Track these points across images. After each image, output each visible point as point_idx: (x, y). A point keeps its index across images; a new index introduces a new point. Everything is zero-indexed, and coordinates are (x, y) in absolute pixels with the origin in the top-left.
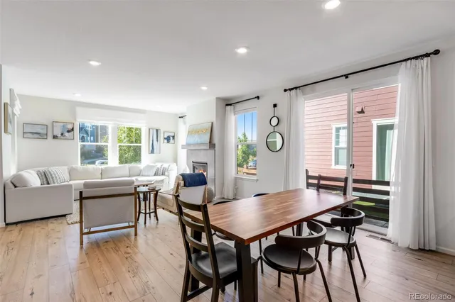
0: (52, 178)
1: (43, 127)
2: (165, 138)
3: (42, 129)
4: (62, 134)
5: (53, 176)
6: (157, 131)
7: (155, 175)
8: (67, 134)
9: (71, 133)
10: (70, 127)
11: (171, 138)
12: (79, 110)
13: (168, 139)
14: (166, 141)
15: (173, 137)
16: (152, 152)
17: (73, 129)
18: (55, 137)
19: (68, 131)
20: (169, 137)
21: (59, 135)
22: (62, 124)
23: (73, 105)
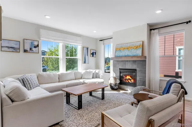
0: (29, 84)
1: (17, 42)
2: (91, 54)
3: (16, 44)
4: (31, 49)
5: (30, 82)
6: (87, 48)
7: (93, 78)
8: (34, 49)
9: (37, 49)
10: (36, 43)
11: (94, 53)
12: (42, 31)
13: (93, 54)
14: (92, 55)
15: (95, 53)
16: (85, 62)
17: (38, 46)
18: (25, 51)
19: (35, 47)
20: (93, 53)
21: (29, 50)
22: (30, 41)
23: (38, 28)
